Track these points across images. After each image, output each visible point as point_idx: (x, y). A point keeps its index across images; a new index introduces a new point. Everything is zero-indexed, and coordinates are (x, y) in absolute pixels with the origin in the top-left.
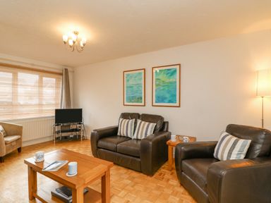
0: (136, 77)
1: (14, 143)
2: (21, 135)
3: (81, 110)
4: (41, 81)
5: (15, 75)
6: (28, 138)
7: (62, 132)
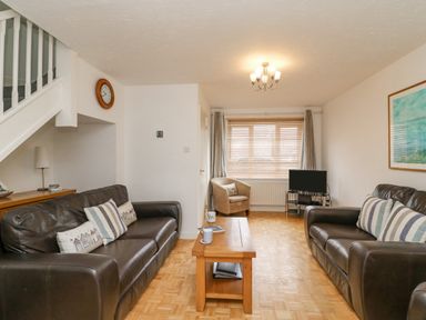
0: (412, 103)
1: (240, 204)
2: (249, 196)
3: (325, 173)
4: (278, 132)
5: (251, 128)
6: (256, 201)
7: (300, 203)
